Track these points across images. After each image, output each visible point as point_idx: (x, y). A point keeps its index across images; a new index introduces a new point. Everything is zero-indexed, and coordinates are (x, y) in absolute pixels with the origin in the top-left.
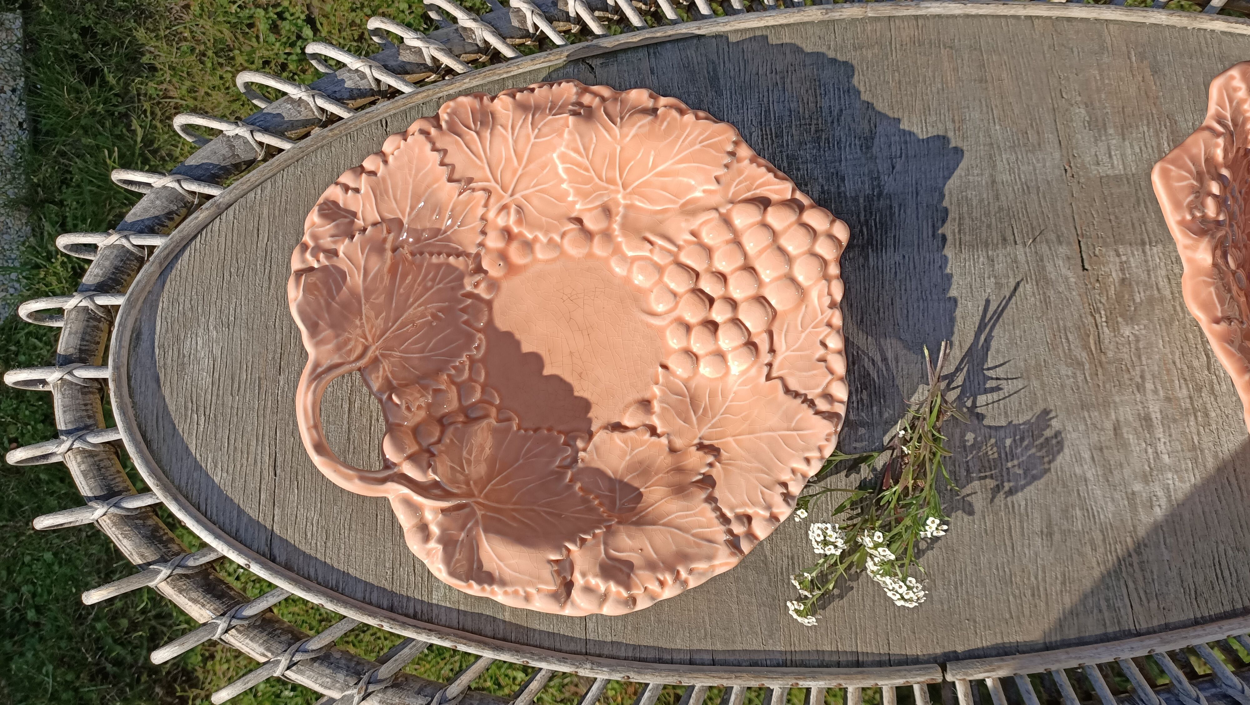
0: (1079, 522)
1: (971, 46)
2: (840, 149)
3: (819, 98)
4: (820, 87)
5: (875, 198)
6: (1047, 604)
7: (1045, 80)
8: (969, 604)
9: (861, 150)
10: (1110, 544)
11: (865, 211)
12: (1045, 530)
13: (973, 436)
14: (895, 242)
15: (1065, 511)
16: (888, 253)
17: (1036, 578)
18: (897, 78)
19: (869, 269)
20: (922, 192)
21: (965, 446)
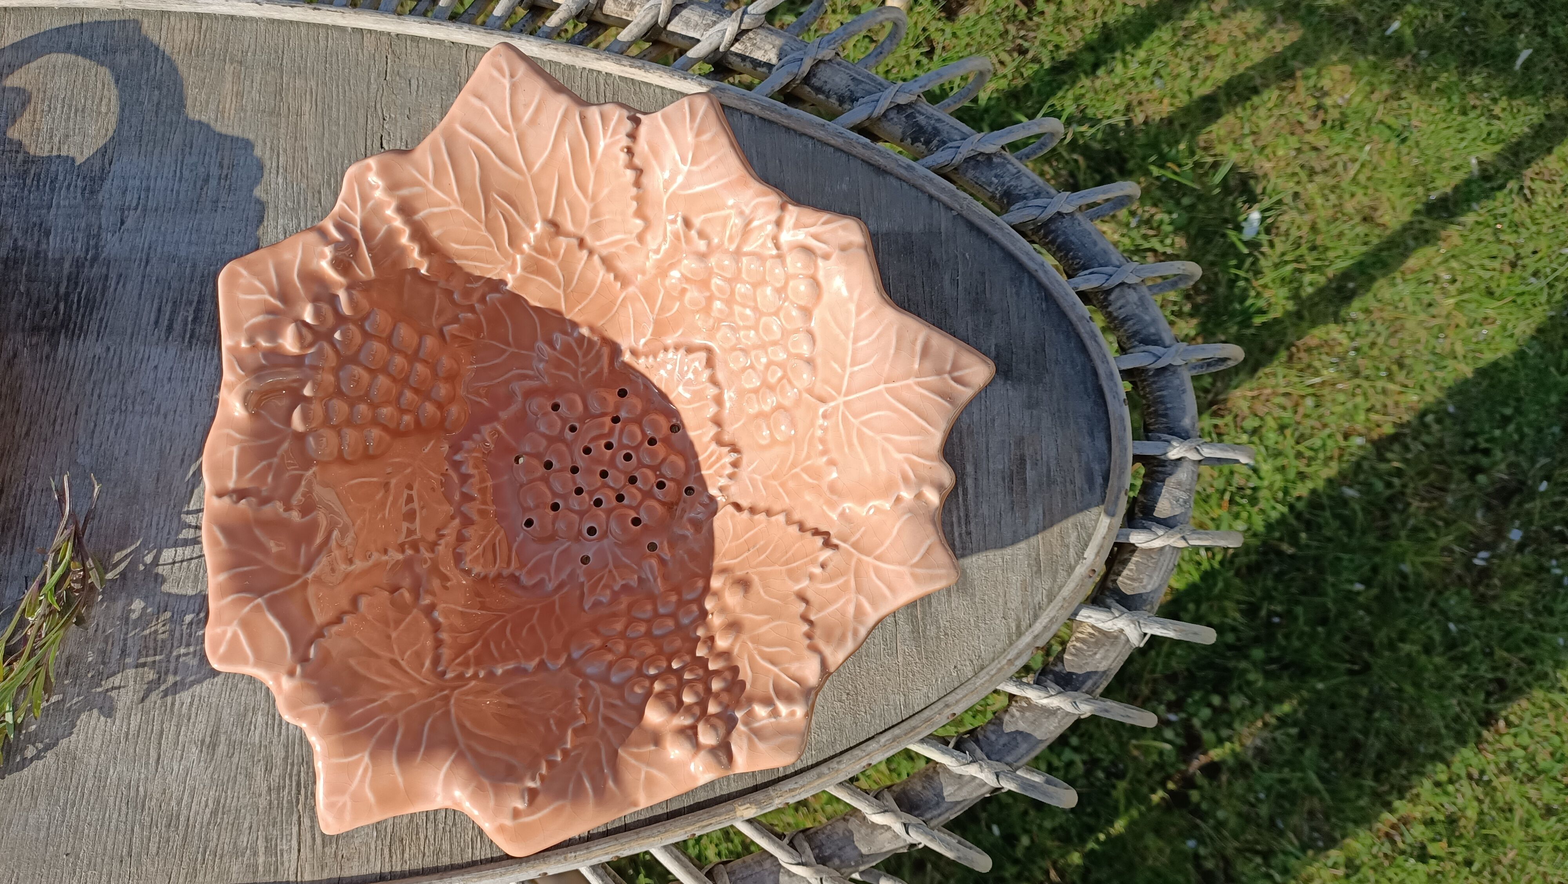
0: (257, 732)
1: (268, 63)
2: (52, 190)
3: (38, 117)
4: (43, 101)
5: (87, 264)
6: (185, 838)
7: (362, 121)
8: (76, 832)
9: (83, 194)
10: (292, 765)
11: (69, 280)
12: (208, 740)
13: (143, 604)
14: (100, 327)
15: (242, 718)
16: (88, 343)
17: (179, 803)
18: (155, 99)
19: (55, 361)
20: (154, 261)
21: (127, 619)
